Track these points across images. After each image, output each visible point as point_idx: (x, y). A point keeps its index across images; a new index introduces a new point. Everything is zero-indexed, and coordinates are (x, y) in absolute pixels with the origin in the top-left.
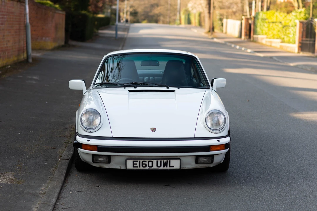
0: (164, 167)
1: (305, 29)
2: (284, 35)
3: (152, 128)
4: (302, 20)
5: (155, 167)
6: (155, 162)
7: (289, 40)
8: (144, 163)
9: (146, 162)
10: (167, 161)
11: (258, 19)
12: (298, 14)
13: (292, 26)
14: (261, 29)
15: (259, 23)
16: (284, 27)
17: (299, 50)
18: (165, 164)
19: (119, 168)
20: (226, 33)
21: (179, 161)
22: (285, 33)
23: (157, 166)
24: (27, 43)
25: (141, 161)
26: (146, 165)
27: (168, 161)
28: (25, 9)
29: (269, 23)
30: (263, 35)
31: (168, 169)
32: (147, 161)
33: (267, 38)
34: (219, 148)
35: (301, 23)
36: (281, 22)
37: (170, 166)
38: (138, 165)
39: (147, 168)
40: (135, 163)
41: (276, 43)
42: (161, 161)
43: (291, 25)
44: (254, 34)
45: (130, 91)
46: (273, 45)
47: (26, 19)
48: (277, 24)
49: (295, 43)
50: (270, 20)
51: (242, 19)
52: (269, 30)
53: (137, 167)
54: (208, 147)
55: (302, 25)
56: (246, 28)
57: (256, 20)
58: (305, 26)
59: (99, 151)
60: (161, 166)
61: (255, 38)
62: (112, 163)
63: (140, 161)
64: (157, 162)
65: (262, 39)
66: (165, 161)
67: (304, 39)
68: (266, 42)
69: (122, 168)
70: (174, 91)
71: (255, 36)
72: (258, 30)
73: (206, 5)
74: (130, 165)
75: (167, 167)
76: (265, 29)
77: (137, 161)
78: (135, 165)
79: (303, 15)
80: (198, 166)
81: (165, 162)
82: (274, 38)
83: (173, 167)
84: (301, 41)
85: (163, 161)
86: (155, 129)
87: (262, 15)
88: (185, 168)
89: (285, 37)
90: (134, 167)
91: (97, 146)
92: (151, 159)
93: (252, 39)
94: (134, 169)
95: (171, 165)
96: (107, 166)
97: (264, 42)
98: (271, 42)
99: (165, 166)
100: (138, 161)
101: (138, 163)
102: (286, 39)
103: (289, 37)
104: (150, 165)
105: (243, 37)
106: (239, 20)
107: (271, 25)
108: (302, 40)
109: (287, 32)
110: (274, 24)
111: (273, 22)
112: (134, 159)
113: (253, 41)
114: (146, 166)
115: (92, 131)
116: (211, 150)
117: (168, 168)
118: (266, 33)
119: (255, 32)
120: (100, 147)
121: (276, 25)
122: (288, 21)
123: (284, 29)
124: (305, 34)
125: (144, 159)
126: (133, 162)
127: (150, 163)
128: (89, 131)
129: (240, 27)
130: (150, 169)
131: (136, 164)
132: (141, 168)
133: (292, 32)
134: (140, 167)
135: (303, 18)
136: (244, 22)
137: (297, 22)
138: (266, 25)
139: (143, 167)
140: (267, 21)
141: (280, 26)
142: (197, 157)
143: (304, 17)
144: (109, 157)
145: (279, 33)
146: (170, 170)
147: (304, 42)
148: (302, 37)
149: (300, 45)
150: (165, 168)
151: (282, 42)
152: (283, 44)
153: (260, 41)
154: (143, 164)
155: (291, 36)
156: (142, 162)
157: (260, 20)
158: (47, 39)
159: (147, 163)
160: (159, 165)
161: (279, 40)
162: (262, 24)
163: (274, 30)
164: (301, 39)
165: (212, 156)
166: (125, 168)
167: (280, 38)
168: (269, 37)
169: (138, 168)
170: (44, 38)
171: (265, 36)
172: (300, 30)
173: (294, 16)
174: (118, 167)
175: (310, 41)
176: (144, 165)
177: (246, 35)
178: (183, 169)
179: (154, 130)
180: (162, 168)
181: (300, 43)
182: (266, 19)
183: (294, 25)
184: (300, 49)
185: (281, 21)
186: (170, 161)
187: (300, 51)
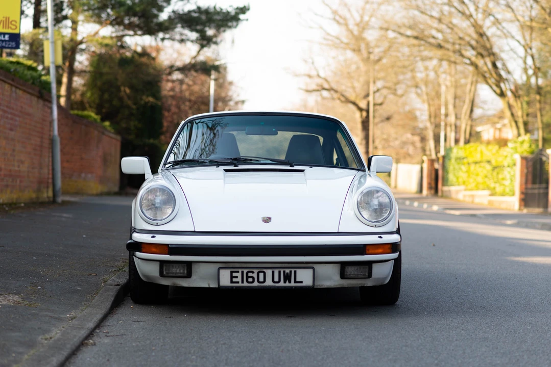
0: (285, 282)
1: (530, 169)
2: (496, 183)
3: (264, 218)
4: (525, 154)
5: (269, 282)
6: (269, 273)
7: (504, 191)
8: (250, 274)
9: (253, 272)
10: (291, 272)
11: (450, 159)
12: (518, 145)
13: (509, 166)
14: (455, 175)
15: (452, 165)
16: (495, 168)
17: (520, 205)
18: (287, 278)
19: (206, 286)
20: (396, 187)
21: (311, 271)
22: (496, 180)
23: (273, 281)
24: (53, 169)
25: (245, 271)
26: (253, 278)
27: (293, 271)
28: (51, 113)
29: (469, 164)
30: (459, 185)
31: (291, 287)
32: (256, 271)
33: (465, 190)
34: (380, 251)
35: (524, 158)
36: (489, 162)
37: (295, 282)
38: (239, 279)
39: (256, 284)
40: (234, 274)
41: (482, 198)
42: (280, 272)
43: (506, 164)
44: (443, 185)
45: (227, 170)
46: (477, 200)
47: (53, 131)
48: (482, 164)
49: (513, 194)
50: (470, 160)
51: (423, 162)
52: (469, 176)
53: (238, 282)
54: (362, 246)
55: (524, 162)
56: (429, 176)
57: (447, 161)
58: (530, 164)
59: (171, 255)
60: (279, 281)
61: (446, 191)
62: (194, 277)
63: (243, 272)
64: (273, 272)
65: (457, 192)
66: (287, 271)
67: (530, 186)
68: (464, 196)
69: (211, 286)
70: (302, 171)
71: (446, 188)
72: (451, 177)
73: (362, 140)
74: (225, 279)
75: (290, 282)
76: (463, 175)
77: (238, 272)
78: (234, 280)
79: (526, 146)
80: (346, 283)
81: (287, 273)
82: (478, 189)
83: (301, 282)
84: (524, 191)
85: (284, 272)
86: (270, 218)
87: (456, 152)
88: (322, 286)
89: (497, 185)
90: (232, 282)
91: (167, 245)
92: (262, 268)
93: (440, 193)
94: (232, 287)
95: (298, 280)
96: (185, 283)
97: (460, 196)
98: (473, 196)
99: (287, 281)
100: (240, 271)
101: (239, 275)
102: (499, 189)
103: (504, 185)
104: (261, 279)
105: (425, 191)
106: (418, 163)
107: (472, 167)
108: (526, 188)
109: (500, 176)
110: (478, 165)
111: (476, 163)
112: (233, 268)
113: (442, 197)
114: (253, 281)
115: (159, 223)
116: (367, 252)
117: (293, 284)
118: (464, 183)
119: (445, 182)
120: (174, 246)
121: (480, 167)
122: (500, 159)
123: (495, 173)
124: (530, 177)
125: (250, 266)
126: (232, 272)
127: (261, 275)
128: (155, 222)
129: (420, 175)
130: (260, 286)
131: (237, 277)
132: (246, 284)
133: (508, 177)
134: (243, 282)
135: (526, 150)
136: (425, 166)
137: (517, 158)
138: (464, 168)
139: (247, 282)
140: (465, 161)
141: (489, 167)
142: (343, 265)
143: (529, 150)
144: (189, 264)
145: (487, 180)
146: (296, 287)
147: (530, 191)
148: (526, 183)
149: (523, 196)
150: (287, 284)
151: (491, 195)
152: (493, 198)
153: (454, 195)
154: (248, 277)
155: (507, 183)
156: (247, 273)
157: (453, 161)
158: (89, 176)
159: (255, 275)
160: (276, 279)
161: (487, 192)
162: (457, 166)
163: (477, 175)
164: (524, 186)
165: (370, 264)
166: (217, 286)
167: (488, 188)
168: (469, 187)
169: (240, 284)
170: (83, 175)
171: (462, 187)
172: (522, 172)
173: (512, 148)
174: (204, 285)
175: (539, 188)
176: (250, 280)
177: (430, 188)
178: (319, 287)
179: (267, 220)
180: (282, 284)
181: (522, 193)
182: (463, 158)
183: (511, 165)
184: (523, 203)
185: (489, 159)
186: (295, 272)
187: (522, 207)
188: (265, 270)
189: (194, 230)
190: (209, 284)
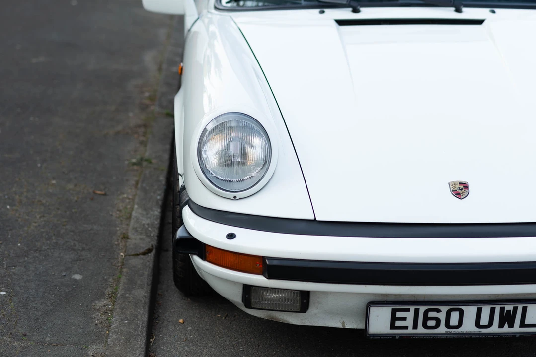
0: (501, 325)
3: (454, 184)
5: (469, 326)
6: (470, 312)
8: (431, 314)
9: (438, 311)
10: (515, 309)
18: (507, 319)
19: (339, 325)
23: (478, 325)
25: (422, 309)
26: (438, 321)
27: (520, 308)
31: (513, 336)
32: (444, 309)
37: (522, 325)
38: (409, 322)
39: (442, 329)
40: (399, 315)
42: (493, 310)
45: (341, 23)
53: (406, 328)
59: (269, 277)
60: (491, 323)
62: (312, 310)
63: (417, 312)
64: (479, 312)
66: (509, 307)
69: (347, 327)
70: (480, 22)
74: (380, 322)
75: (511, 325)
77: (408, 310)
78: (398, 323)
81: (508, 311)
83: (535, 326)
85: (502, 309)
86: (466, 186)
90: (393, 326)
91: (263, 258)
92: (457, 304)
94: (394, 335)
95: (526, 322)
96: (295, 319)
99: (506, 325)
100: (412, 309)
101: (410, 316)
104: (454, 322)
112: (397, 303)
114: (438, 325)
115: (239, 195)
117: (516, 328)
120: (275, 263)
125: (434, 303)
126: (394, 312)
127: (455, 315)
128: (232, 195)
130: (450, 334)
131: (404, 319)
132: (421, 330)
134: (415, 326)
139: (425, 326)
144: (305, 295)
146: (522, 336)
150: (506, 329)
154: (426, 318)
156: (426, 313)
159: (442, 316)
160: (485, 320)
169: (410, 331)
174: (337, 324)
176: (431, 323)
179: (461, 191)
180: (495, 329)
186: (524, 310)
188: (463, 308)
189: (313, 218)
190: (343, 323)
